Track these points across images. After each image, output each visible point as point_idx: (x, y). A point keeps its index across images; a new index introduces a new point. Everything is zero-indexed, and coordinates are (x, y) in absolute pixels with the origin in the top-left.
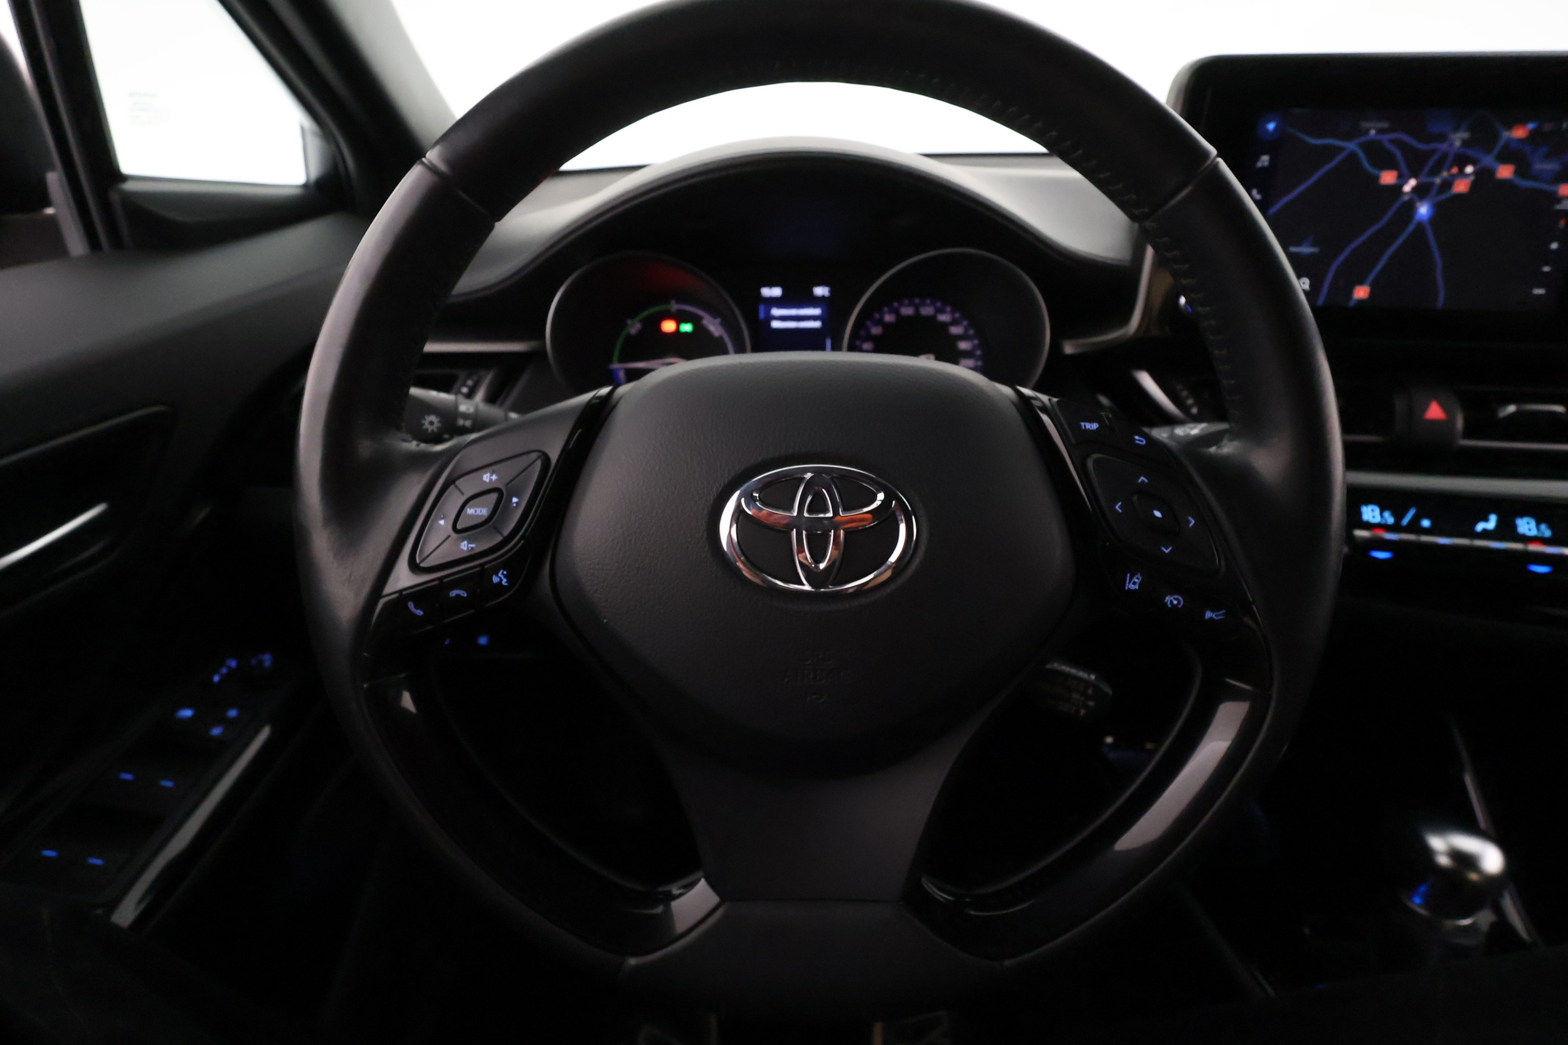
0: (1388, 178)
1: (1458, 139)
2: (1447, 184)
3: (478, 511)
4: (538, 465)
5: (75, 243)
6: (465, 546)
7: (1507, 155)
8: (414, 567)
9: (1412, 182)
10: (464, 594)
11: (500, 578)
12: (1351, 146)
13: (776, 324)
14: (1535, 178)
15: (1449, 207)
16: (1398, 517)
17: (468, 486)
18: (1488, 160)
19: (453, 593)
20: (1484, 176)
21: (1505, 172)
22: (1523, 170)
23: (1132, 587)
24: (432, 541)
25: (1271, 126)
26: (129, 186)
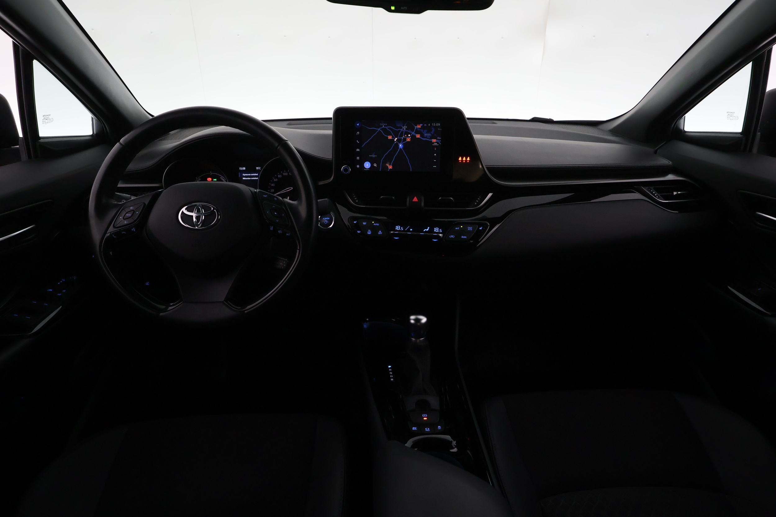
0: (390, 137)
1: (405, 127)
2: (405, 139)
3: (129, 215)
4: (143, 205)
5: (24, 156)
6: (125, 222)
7: (417, 132)
8: (114, 227)
9: (396, 139)
10: (125, 233)
11: (133, 229)
12: (379, 129)
13: (244, 178)
14: (426, 138)
15: (406, 145)
16: (404, 229)
17: (127, 210)
18: (413, 133)
19: (123, 233)
20: (413, 137)
21: (418, 136)
22: (422, 135)
23: (272, 229)
24: (118, 222)
25: (358, 124)
26: (42, 140)
